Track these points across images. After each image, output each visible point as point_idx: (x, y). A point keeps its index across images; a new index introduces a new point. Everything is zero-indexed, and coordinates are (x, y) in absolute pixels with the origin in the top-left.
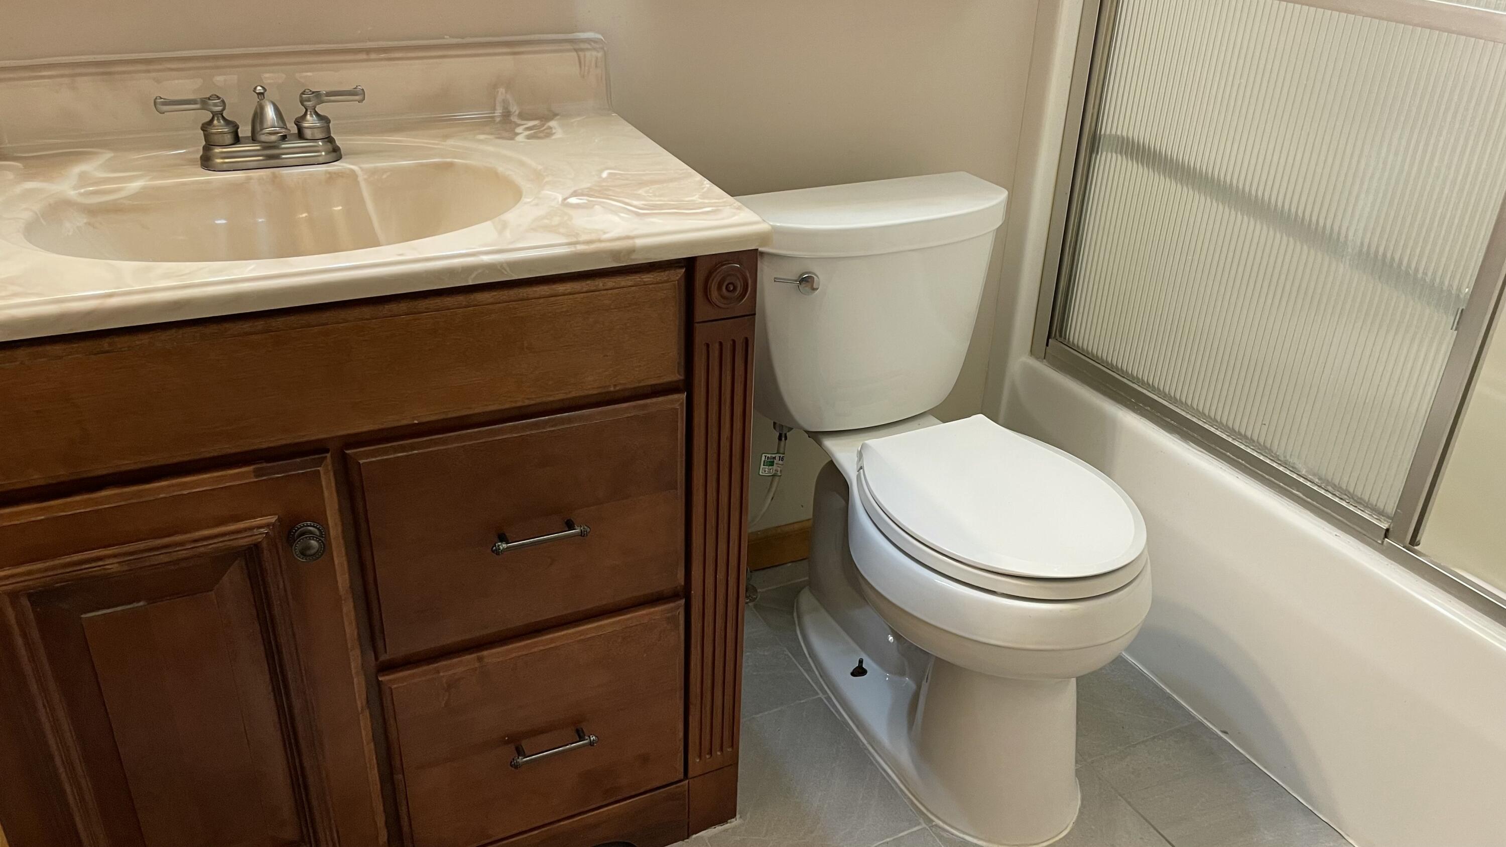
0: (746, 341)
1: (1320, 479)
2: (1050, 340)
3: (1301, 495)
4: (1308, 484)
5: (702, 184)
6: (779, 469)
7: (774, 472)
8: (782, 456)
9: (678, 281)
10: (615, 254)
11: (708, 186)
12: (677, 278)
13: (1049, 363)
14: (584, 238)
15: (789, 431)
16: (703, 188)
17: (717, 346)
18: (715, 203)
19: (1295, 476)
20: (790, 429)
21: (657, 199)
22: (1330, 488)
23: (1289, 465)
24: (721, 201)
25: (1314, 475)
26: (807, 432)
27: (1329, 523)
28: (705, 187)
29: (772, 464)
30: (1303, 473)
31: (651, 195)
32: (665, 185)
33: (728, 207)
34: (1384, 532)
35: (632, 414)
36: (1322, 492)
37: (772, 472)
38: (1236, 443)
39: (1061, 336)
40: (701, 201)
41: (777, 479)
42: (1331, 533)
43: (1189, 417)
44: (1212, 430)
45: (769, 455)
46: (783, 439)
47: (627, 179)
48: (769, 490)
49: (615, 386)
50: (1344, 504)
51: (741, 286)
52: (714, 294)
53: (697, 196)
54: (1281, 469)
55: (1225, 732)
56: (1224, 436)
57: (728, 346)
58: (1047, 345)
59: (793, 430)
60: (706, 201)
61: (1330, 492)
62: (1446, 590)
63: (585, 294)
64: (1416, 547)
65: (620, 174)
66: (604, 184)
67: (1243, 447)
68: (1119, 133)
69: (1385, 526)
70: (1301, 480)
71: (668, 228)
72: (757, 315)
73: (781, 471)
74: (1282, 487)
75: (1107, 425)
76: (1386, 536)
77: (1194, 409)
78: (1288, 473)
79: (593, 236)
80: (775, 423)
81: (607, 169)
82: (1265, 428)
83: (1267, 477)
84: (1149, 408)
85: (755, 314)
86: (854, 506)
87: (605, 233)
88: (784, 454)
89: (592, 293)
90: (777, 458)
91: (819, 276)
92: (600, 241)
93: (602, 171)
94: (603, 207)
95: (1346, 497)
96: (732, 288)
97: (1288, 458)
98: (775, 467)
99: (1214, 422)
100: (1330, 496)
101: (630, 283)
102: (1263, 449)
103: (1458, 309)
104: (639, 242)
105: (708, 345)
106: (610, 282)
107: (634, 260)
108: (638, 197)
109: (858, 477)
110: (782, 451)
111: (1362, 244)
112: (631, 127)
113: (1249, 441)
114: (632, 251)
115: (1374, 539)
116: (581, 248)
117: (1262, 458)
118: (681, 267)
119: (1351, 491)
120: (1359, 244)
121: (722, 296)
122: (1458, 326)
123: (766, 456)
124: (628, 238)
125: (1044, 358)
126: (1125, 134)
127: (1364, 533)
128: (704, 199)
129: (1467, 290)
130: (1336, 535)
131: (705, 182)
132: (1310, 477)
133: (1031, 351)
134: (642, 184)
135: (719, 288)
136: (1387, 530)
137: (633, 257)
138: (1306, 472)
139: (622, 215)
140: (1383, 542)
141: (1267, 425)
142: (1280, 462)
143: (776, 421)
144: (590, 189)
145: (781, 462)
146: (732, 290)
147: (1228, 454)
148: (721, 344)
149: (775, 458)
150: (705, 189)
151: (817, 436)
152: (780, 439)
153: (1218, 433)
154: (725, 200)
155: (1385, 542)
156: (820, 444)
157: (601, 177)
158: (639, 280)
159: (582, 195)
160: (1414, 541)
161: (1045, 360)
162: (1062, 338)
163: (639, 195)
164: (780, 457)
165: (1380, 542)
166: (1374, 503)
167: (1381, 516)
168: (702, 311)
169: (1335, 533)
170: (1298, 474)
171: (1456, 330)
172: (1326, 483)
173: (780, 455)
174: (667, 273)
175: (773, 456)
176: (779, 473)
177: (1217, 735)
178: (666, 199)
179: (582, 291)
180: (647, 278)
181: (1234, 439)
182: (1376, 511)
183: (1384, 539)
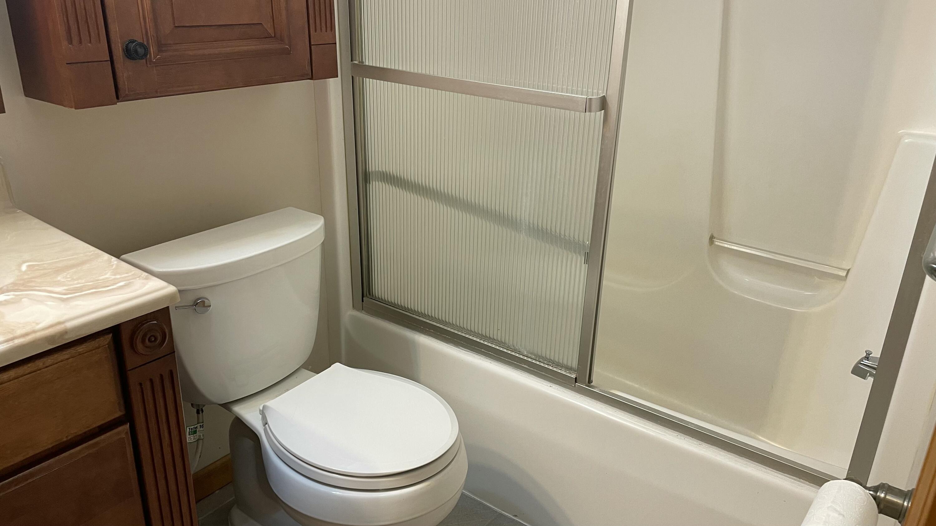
0: (171, 373)
1: (535, 355)
2: (364, 298)
3: (527, 367)
4: (530, 360)
5: (111, 262)
6: (201, 434)
7: (198, 437)
8: (201, 424)
9: (108, 344)
10: (50, 339)
11: (116, 262)
12: (107, 342)
13: (367, 312)
14: (19, 332)
15: (204, 407)
16: (112, 265)
17: (148, 384)
18: (126, 277)
19: (521, 357)
20: (204, 406)
21: (76, 282)
22: (541, 360)
23: (517, 351)
24: (130, 274)
25: (531, 354)
26: (220, 405)
27: (545, 380)
28: (113, 264)
29: (195, 432)
30: (525, 353)
31: (69, 279)
32: (79, 268)
33: (138, 279)
34: (574, 379)
35: (86, 454)
36: (538, 363)
37: (197, 438)
38: (486, 343)
39: (370, 294)
40: (113, 277)
41: (201, 441)
42: (547, 385)
43: (456, 332)
44: (471, 337)
45: (192, 427)
46: (201, 412)
47: (45, 269)
48: (196, 452)
49: (67, 437)
50: (551, 368)
51: (160, 335)
52: (140, 347)
53: (109, 274)
54: (513, 354)
55: (516, 516)
56: (478, 340)
57: (157, 381)
58: (363, 301)
59: (206, 406)
60: (118, 276)
61: (542, 362)
62: (612, 406)
63: (28, 376)
64: (591, 384)
65: (38, 265)
66: (26, 277)
67: (490, 345)
68: (380, 170)
69: (574, 376)
70: (525, 358)
71: (92, 308)
72: (176, 353)
73: (203, 435)
74: (515, 364)
75: (410, 346)
76: (576, 382)
77: (458, 326)
78: (517, 355)
79: (28, 329)
80: (192, 405)
81: (24, 262)
82: (499, 332)
83: (507, 360)
84: (432, 331)
85: (174, 352)
86: (266, 453)
87: (38, 324)
88: (203, 422)
89: (35, 373)
90: (199, 427)
91: (209, 299)
92: (34, 332)
93: (20, 265)
94: (31, 299)
95: (550, 363)
96: (153, 340)
97: (515, 346)
98: (198, 433)
99: (470, 332)
100: (542, 365)
101: (67, 357)
102: (500, 343)
103: (585, 252)
104: (69, 325)
105: (141, 384)
106: (49, 360)
107: (67, 339)
108: (59, 284)
109: (265, 430)
110: (201, 421)
111: (529, 223)
112: (37, 220)
113: (492, 340)
114: (65, 332)
115: (570, 384)
116: (17, 342)
117: (501, 349)
118: (109, 333)
119: (553, 359)
120: (527, 224)
121: (147, 347)
122: (586, 261)
123: (189, 428)
124: (59, 323)
125: (363, 310)
126: (384, 170)
127: (564, 382)
128: (115, 275)
129: (588, 242)
130: (550, 386)
131: (113, 260)
132: (529, 355)
133: (353, 307)
134: (59, 271)
135: (143, 341)
136: (576, 378)
137: (66, 337)
138: (527, 353)
139: (49, 303)
140: (575, 385)
141: (500, 329)
142: (512, 350)
143: (192, 403)
144: (14, 284)
145: (202, 429)
146: (154, 340)
147: (483, 350)
148: (151, 380)
149: (197, 427)
150: (114, 267)
151: (227, 406)
152: (198, 412)
153: (475, 339)
154: (133, 272)
155: (576, 385)
156: (230, 410)
157: (20, 271)
158: (75, 351)
159: (8, 291)
160: (590, 381)
161: (363, 311)
162: (372, 296)
163: (59, 281)
164: (200, 426)
165: (573, 385)
166: (566, 364)
167: (570, 371)
168: (131, 360)
169: (549, 385)
170: (523, 355)
171: (586, 263)
172: (539, 357)
173: (200, 424)
174: (97, 340)
175: (195, 426)
176: (202, 437)
177: (512, 519)
178: (83, 281)
179: (25, 373)
180: (81, 349)
181: (484, 341)
182: (567, 369)
183: (575, 384)
